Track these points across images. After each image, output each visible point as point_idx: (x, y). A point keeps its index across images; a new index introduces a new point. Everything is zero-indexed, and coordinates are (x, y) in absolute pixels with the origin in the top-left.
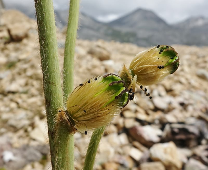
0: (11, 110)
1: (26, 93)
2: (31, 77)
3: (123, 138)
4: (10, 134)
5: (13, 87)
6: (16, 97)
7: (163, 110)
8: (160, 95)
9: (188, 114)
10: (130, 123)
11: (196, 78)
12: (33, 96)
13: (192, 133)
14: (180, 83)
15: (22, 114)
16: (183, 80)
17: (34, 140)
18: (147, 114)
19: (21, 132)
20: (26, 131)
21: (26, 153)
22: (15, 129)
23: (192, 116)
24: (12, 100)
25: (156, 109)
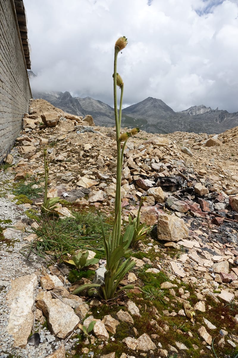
0: (61, 171)
1: (69, 161)
2: (71, 151)
3: (132, 186)
4: (64, 184)
5: (60, 157)
6: (63, 164)
7: (157, 171)
8: (156, 162)
9: (172, 173)
10: (136, 178)
11: (180, 152)
12: (74, 163)
13: (173, 183)
14: (170, 155)
15: (69, 173)
16: (172, 153)
17: (80, 186)
18: (148, 173)
19: (71, 183)
20: (73, 182)
21: (76, 193)
22: (66, 181)
23: (174, 174)
24: (60, 165)
25: (153, 170)
